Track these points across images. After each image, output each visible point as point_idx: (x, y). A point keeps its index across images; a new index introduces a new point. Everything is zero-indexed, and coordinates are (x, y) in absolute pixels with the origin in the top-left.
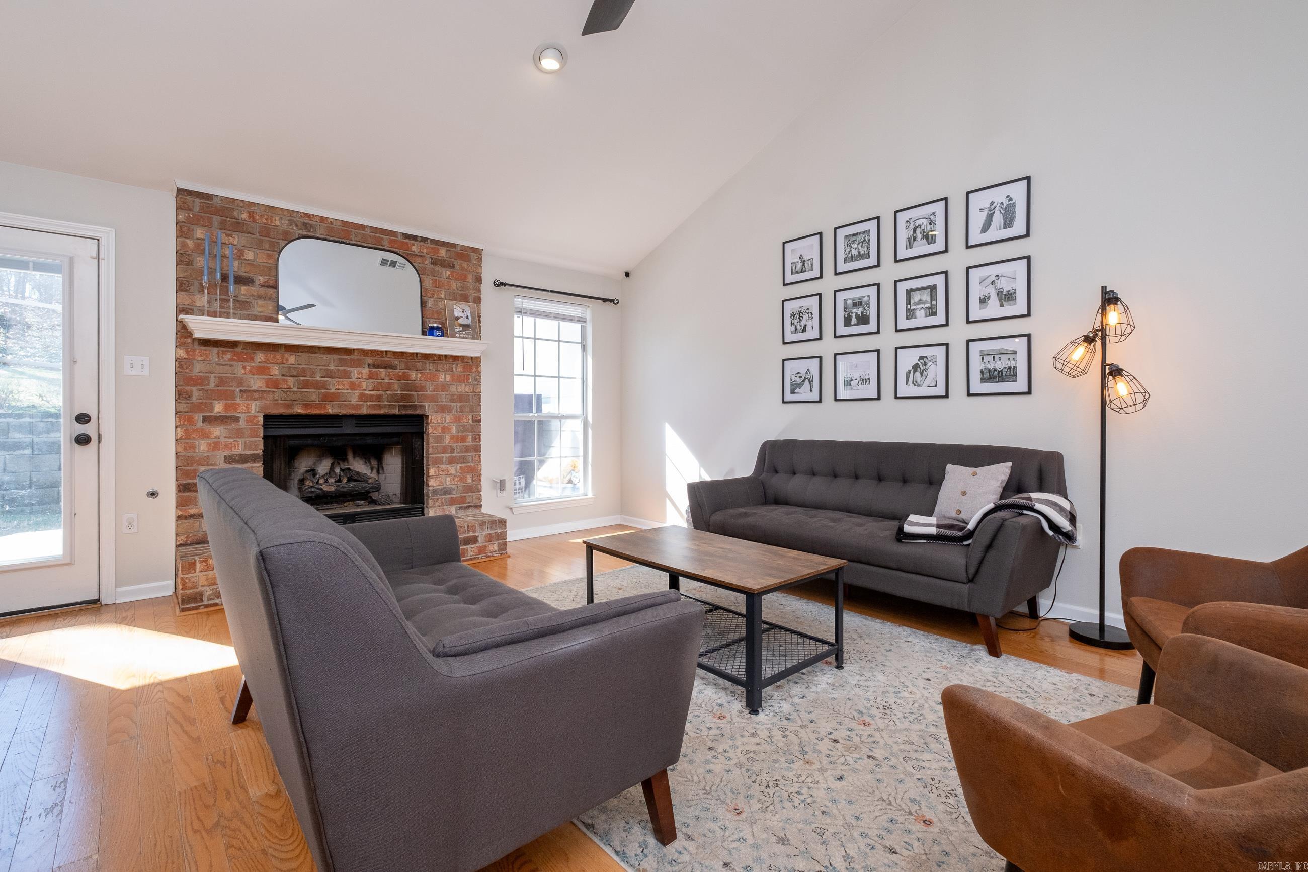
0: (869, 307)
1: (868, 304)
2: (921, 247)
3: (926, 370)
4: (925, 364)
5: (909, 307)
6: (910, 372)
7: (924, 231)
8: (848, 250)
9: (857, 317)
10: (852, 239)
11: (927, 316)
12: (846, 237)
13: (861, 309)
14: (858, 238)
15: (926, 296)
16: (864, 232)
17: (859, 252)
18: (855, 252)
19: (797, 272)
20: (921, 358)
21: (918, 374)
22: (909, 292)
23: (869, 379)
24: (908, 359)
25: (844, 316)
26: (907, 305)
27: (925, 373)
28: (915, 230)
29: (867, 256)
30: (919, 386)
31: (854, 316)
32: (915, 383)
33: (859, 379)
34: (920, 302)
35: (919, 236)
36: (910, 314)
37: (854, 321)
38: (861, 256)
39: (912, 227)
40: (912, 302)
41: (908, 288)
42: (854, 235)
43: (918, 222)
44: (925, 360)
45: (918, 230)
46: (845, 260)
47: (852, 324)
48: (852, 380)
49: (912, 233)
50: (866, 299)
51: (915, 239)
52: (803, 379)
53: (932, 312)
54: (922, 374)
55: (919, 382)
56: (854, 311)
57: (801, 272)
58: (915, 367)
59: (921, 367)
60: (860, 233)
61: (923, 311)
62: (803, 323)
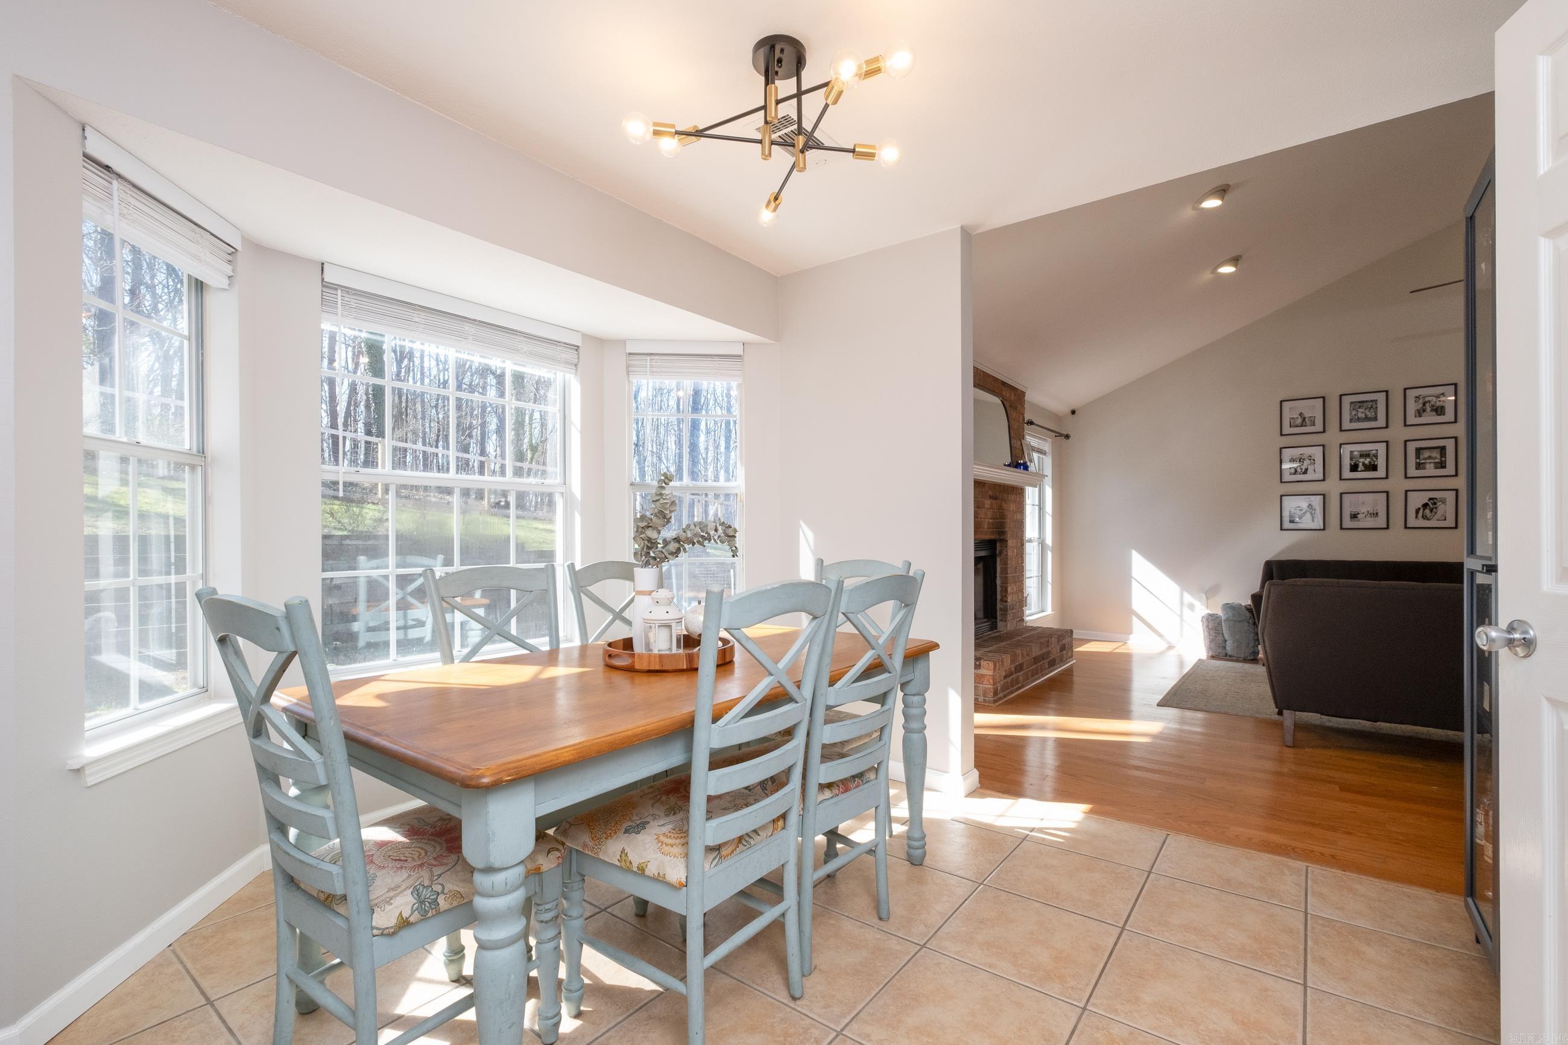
0: (1377, 459)
1: (1376, 456)
2: (1430, 417)
3: (1436, 508)
4: (1435, 503)
5: (1418, 461)
6: (1419, 509)
7: (1433, 406)
8: (1354, 413)
9: (1364, 464)
10: (1358, 405)
11: (1436, 468)
12: (1351, 403)
13: (1368, 460)
14: (1365, 405)
15: (1436, 454)
16: (1372, 401)
17: (1366, 415)
18: (1360, 415)
19: (1296, 426)
20: (1430, 499)
21: (1427, 511)
22: (1419, 451)
23: (1377, 513)
24: (1417, 500)
25: (1351, 464)
26: (1416, 458)
27: (1435, 510)
28: (1424, 404)
29: (1375, 419)
30: (1428, 519)
31: (1361, 464)
32: (1424, 517)
33: (1366, 513)
34: (1430, 457)
35: (1428, 409)
36: (1419, 466)
37: (1361, 467)
38: (1367, 419)
39: (1421, 401)
40: (1422, 457)
41: (1418, 446)
42: (1363, 402)
43: (1427, 399)
44: (1435, 500)
45: (1427, 405)
46: (1351, 421)
47: (1359, 470)
48: (1358, 514)
49: (1421, 406)
50: (1374, 452)
51: (1424, 411)
52: (1304, 511)
53: (1442, 465)
54: (1431, 511)
55: (1428, 516)
56: (1362, 460)
57: (1302, 426)
58: (1425, 506)
59: (1431, 505)
60: (1367, 401)
61: (1432, 465)
62: (1304, 468)
